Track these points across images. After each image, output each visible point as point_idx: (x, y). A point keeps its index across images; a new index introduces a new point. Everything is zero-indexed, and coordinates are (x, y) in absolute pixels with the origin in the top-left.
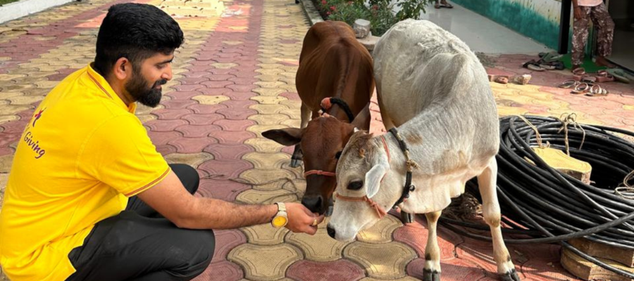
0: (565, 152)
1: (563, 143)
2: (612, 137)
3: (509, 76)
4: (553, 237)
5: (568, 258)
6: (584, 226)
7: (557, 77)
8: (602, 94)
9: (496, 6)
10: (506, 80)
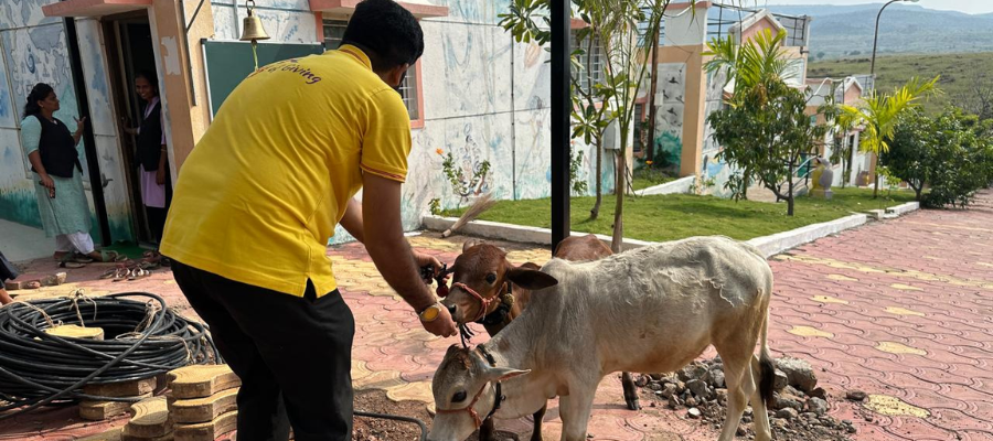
0: (80, 325)
1: (77, 319)
2: (122, 301)
3: (41, 279)
4: (60, 392)
5: (85, 408)
6: (85, 374)
7: (99, 268)
8: (145, 275)
9: (24, 206)
10: (37, 284)
